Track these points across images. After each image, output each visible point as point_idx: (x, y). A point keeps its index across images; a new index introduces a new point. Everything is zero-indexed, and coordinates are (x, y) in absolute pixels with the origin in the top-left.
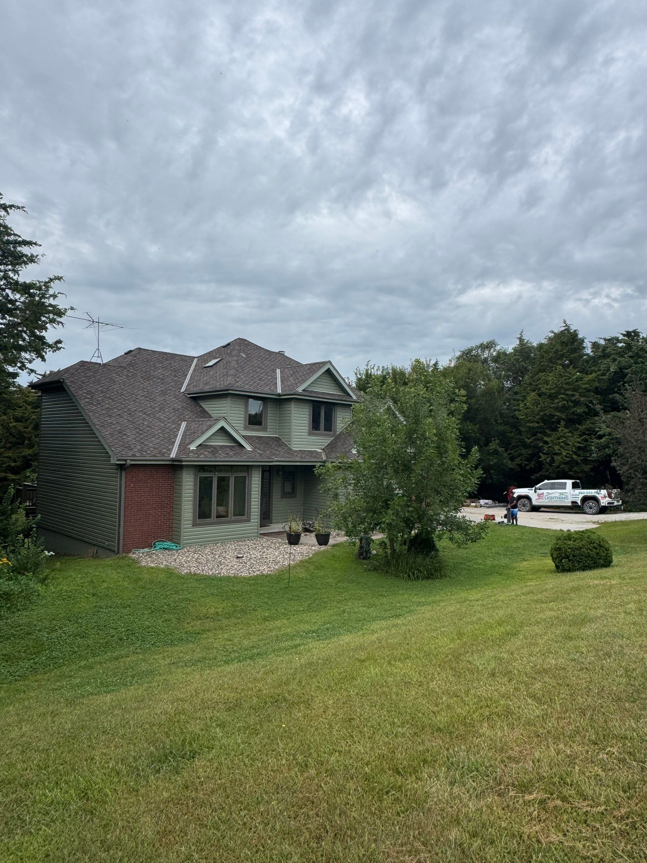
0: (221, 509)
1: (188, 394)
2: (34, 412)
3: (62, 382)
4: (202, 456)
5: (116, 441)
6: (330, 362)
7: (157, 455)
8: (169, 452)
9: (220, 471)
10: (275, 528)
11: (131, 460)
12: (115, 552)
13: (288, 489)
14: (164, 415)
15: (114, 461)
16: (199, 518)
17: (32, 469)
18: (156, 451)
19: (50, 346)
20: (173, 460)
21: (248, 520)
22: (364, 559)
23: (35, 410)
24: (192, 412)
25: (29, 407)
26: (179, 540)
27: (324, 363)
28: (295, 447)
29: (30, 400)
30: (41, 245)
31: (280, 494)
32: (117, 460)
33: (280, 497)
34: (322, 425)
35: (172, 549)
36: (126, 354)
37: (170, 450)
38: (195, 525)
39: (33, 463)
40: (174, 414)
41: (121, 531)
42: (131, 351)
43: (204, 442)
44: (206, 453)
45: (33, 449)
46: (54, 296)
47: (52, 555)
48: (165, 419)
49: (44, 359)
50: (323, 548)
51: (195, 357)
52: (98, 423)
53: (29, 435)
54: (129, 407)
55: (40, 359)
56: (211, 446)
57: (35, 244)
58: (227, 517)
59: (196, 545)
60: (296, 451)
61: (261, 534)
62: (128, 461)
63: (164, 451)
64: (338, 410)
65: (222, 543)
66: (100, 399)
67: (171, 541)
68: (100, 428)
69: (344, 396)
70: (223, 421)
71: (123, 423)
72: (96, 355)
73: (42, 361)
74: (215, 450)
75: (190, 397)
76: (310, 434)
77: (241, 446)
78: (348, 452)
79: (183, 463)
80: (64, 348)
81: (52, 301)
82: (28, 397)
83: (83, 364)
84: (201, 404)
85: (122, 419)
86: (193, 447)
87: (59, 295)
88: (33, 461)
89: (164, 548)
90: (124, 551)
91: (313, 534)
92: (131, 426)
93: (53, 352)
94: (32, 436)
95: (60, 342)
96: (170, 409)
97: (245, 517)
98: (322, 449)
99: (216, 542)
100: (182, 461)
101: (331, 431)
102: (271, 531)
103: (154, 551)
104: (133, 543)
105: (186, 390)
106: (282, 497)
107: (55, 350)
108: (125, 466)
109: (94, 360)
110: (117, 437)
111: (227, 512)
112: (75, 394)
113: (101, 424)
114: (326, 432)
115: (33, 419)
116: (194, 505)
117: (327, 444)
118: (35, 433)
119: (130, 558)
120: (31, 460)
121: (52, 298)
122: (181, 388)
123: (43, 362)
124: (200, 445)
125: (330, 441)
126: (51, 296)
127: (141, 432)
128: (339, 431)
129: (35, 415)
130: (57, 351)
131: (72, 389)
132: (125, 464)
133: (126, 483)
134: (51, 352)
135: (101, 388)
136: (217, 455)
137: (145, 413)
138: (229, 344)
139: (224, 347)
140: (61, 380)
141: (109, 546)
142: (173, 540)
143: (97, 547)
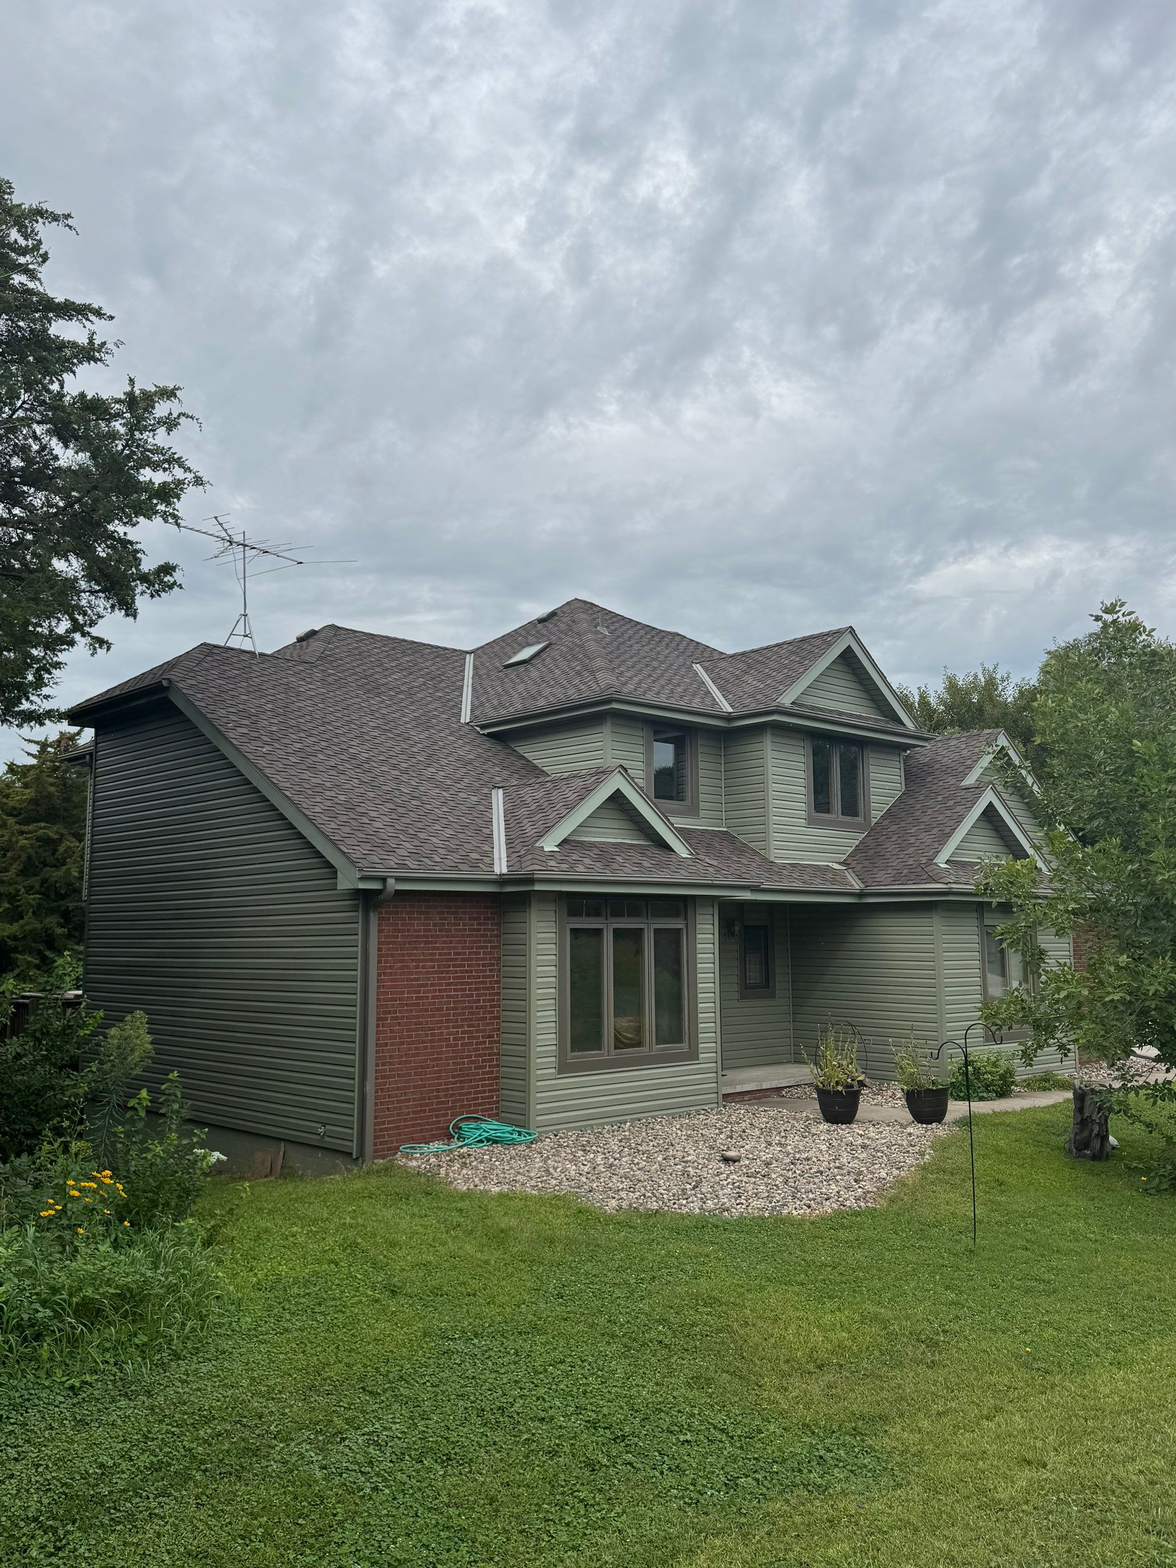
0: (624, 1022)
1: (482, 727)
2: (22, 833)
3: (168, 688)
4: (581, 868)
5: (347, 830)
6: (851, 630)
7: (461, 866)
8: (487, 860)
9: (616, 914)
10: (742, 1082)
11: (398, 879)
12: (351, 1154)
13: (755, 975)
14: (443, 773)
15: (347, 880)
16: (573, 1050)
17: (17, 971)
18: (455, 857)
19: (144, 578)
20: (502, 881)
21: (692, 1055)
23: (24, 828)
24: (504, 768)
25: (11, 821)
26: (525, 1113)
27: (838, 633)
28: (779, 856)
29: (11, 803)
30: (112, 318)
31: (736, 987)
32: (363, 879)
33: (737, 996)
34: (837, 801)
35: (513, 1143)
36: (300, 640)
37: (489, 854)
38: (564, 1068)
39: (20, 957)
40: (464, 770)
41: (370, 1088)
42: (313, 633)
43: (574, 832)
44: (587, 861)
45: (21, 922)
46: (170, 424)
47: (218, 1160)
48: (449, 782)
51: (467, 652)
52: (288, 785)
53: (12, 890)
54: (351, 750)
56: (590, 843)
57: (98, 313)
58: (639, 1044)
59: (569, 1129)
60: (784, 866)
61: (726, 1096)
62: (391, 882)
63: (474, 856)
64: (871, 761)
65: (632, 1121)
66: (274, 729)
67: (496, 1116)
68: (295, 798)
69: (887, 723)
70: (619, 776)
71: (349, 786)
72: (240, 630)
74: (605, 853)
75: (489, 735)
76: (811, 822)
77: (663, 845)
78: (927, 865)
79: (538, 887)
82: (7, 796)
83: (207, 650)
84: (520, 750)
85: (342, 777)
86: (549, 844)
87: (182, 420)
88: (20, 953)
89: (488, 1140)
90: (378, 1154)
92: (371, 794)
94: (19, 891)
96: (451, 759)
97: (684, 1047)
98: (840, 863)
99: (618, 1120)
100: (531, 881)
101: (857, 816)
102: (739, 1089)
103: (465, 1150)
104: (397, 1128)
105: (474, 717)
106: (743, 997)
108: (381, 897)
109: (235, 643)
110: (344, 818)
111: (639, 1030)
112: (209, 716)
113: (297, 788)
114: (848, 819)
115: (23, 848)
116: (560, 1011)
117: (851, 850)
118: (26, 883)
119: (408, 1174)
120: (15, 950)
121: (162, 431)
122: (459, 715)
124: (565, 841)
125: (857, 842)
126: (161, 422)
127: (401, 810)
128: (876, 815)
129: (26, 839)
132: (379, 892)
133: (380, 950)
135: (270, 706)
136: (615, 866)
137: (395, 767)
138: (553, 614)
139: (542, 621)
140: (165, 683)
141: (327, 1139)
142: (503, 1115)
143: (283, 1144)
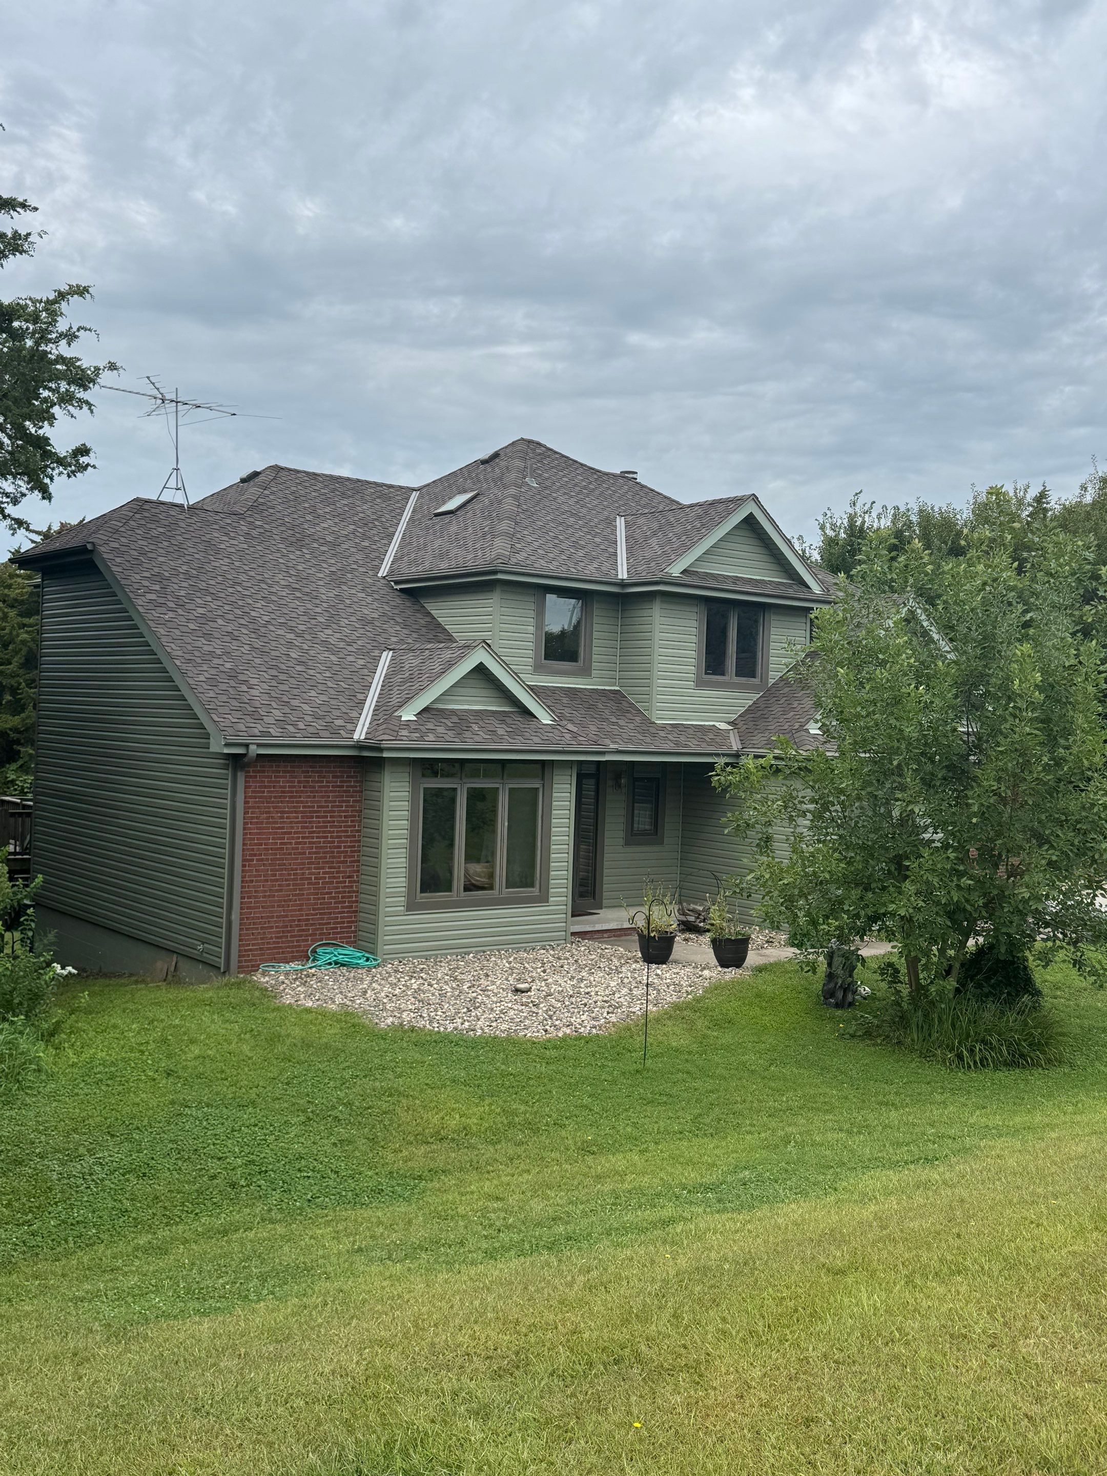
0: (476, 868)
1: (397, 583)
2: (24, 625)
3: (91, 551)
4: (431, 737)
5: (224, 698)
6: (754, 498)
7: (322, 734)
8: (349, 726)
9: (475, 774)
10: (608, 921)
11: (259, 745)
12: (219, 968)
13: (643, 821)
14: (338, 635)
15: (217, 746)
16: (422, 891)
17: (20, 762)
18: (318, 725)
19: (61, 462)
20: (359, 746)
21: (543, 898)
22: (838, 1006)
23: (26, 621)
24: (406, 626)
25: (12, 613)
26: (374, 942)
27: (738, 501)
28: (662, 717)
29: (13, 593)
30: (36, 209)
31: (622, 834)
32: (227, 745)
33: (622, 842)
34: (731, 662)
35: (357, 966)
36: (243, 481)
37: (354, 722)
38: (412, 906)
39: (22, 749)
40: (361, 631)
41: (235, 917)
42: (256, 474)
43: (435, 701)
44: (441, 730)
45: (23, 715)
46: (70, 337)
47: (70, 973)
48: (342, 645)
49: (46, 495)
50: (731, 974)
51: (414, 490)
52: (180, 653)
53: (13, 682)
54: (253, 613)
55: (37, 495)
56: (453, 712)
57: (24, 205)
58: (491, 888)
59: (414, 958)
60: (663, 727)
61: (573, 934)
62: (253, 748)
63: (339, 722)
64: (773, 623)
65: (477, 952)
66: (182, 593)
67: (354, 944)
68: (184, 667)
69: (790, 586)
70: (482, 650)
71: (237, 653)
73: (44, 498)
74: (462, 721)
75: (401, 590)
76: (700, 684)
77: (526, 712)
78: (798, 731)
79: (386, 755)
80: (94, 467)
81: (63, 349)
82: (9, 587)
83: (140, 505)
84: (425, 605)
85: (235, 643)
86: (408, 715)
87: (81, 333)
88: (22, 745)
89: (336, 963)
90: (241, 969)
91: (706, 939)
92: (258, 661)
93: (69, 476)
94: (20, 684)
95: (83, 451)
96: (353, 619)
97: (535, 891)
98: (729, 723)
99: (462, 951)
100: (381, 750)
101: (754, 677)
102: (598, 927)
103: (313, 970)
104: (261, 949)
105: (391, 572)
106: (627, 843)
107: (73, 472)
108: (246, 760)
109: (168, 497)
110: (224, 687)
111: (491, 876)
112: (123, 582)
113: (187, 656)
114: (743, 680)
115: (23, 642)
116: (411, 858)
117: (743, 710)
118: (27, 677)
119: (255, 986)
120: (18, 742)
121: (63, 343)
122: (378, 568)
123: (46, 502)
124: (426, 710)
125: (751, 702)
126: (62, 335)
127: (282, 677)
128: (773, 676)
129: (27, 632)
130: (78, 475)
131: (114, 569)
132: (244, 755)
133: (246, 802)
134: (65, 477)
135: (185, 568)
136: (468, 734)
137: (292, 630)
138: (496, 455)
139: (484, 462)
140: (89, 547)
141: (205, 955)
142: (360, 942)
143: (175, 956)
